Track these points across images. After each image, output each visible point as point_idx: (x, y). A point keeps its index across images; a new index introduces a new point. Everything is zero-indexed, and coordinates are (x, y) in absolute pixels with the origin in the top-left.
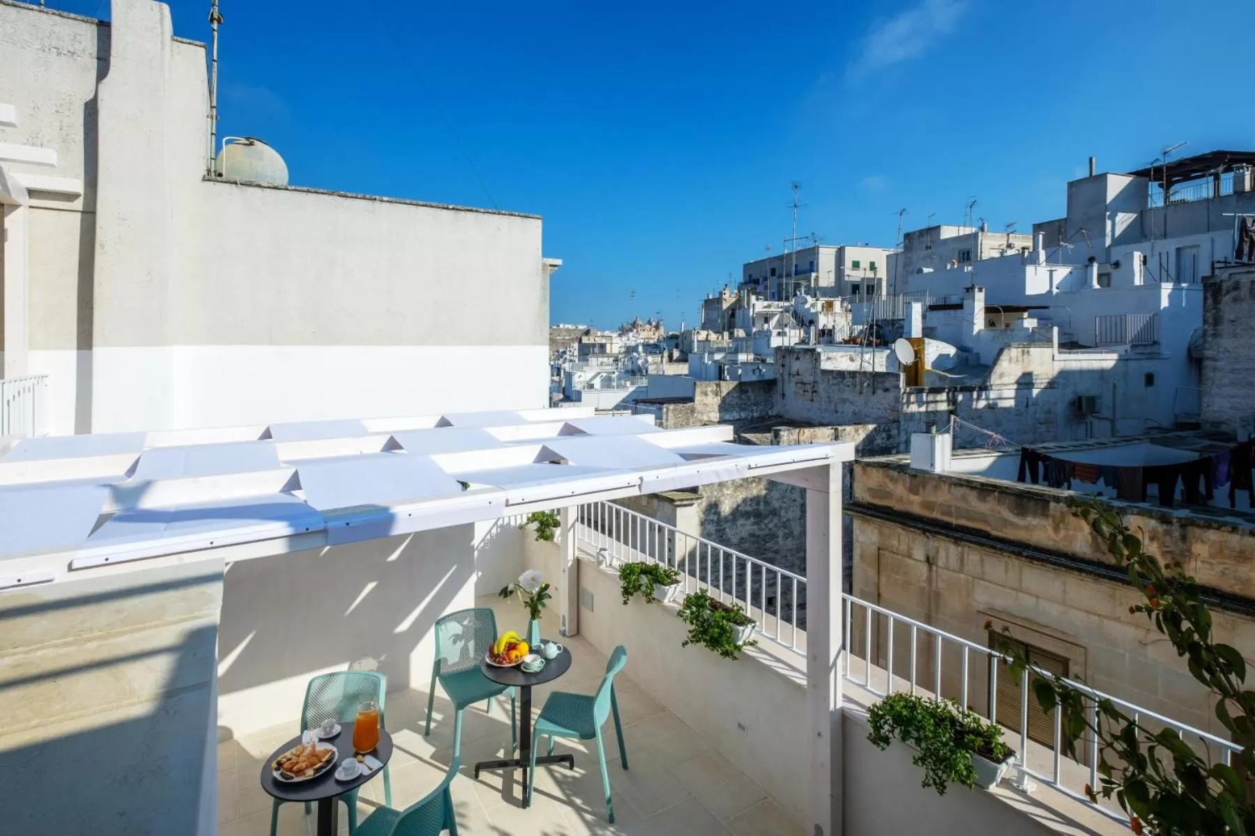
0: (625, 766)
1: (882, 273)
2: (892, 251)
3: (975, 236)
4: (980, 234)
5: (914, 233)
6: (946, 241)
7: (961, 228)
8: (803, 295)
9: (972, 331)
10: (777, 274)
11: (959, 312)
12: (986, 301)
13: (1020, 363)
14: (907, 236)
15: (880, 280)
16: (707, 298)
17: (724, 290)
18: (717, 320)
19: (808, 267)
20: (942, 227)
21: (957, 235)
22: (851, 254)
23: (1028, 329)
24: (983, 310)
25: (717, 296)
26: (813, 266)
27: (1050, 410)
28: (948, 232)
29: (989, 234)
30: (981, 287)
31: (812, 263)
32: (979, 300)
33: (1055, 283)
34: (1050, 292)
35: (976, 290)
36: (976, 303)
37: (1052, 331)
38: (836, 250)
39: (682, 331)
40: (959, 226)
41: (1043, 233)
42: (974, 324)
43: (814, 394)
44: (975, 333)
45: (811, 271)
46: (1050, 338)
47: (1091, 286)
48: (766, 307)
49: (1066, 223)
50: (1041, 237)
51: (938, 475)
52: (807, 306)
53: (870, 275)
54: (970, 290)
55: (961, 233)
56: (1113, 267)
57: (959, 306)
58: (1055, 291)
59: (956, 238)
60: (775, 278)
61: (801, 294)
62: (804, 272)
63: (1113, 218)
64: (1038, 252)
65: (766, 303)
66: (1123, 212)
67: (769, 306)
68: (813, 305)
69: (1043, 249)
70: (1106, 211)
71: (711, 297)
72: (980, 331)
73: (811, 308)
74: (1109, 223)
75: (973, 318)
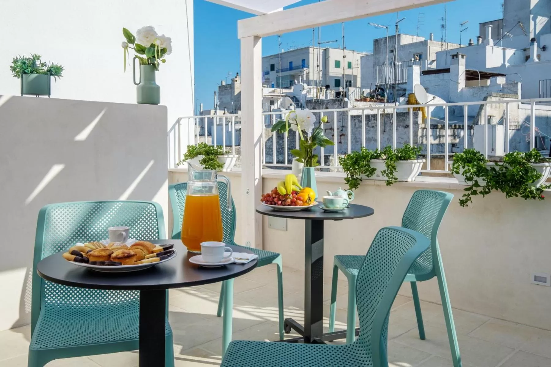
0: (422, 337)
1: (357, 71)
2: (364, 54)
3: (424, 43)
4: (429, 41)
5: (381, 39)
6: (404, 46)
7: (415, 37)
8: (301, 83)
9: (457, 89)
10: (275, 69)
11: (446, 75)
12: (467, 66)
13: (498, 109)
14: (376, 42)
15: (355, 77)
16: (221, 85)
17: (236, 77)
18: (231, 103)
19: (301, 63)
20: (401, 35)
21: (411, 42)
22: (335, 54)
23: (500, 85)
24: (465, 72)
25: (230, 82)
26: (304, 64)
27: (516, 146)
28: (406, 40)
29: (435, 42)
30: (463, 54)
31: (303, 61)
32: (462, 65)
33: (507, 58)
34: (504, 65)
35: (460, 56)
36: (460, 66)
37: (517, 86)
38: (323, 50)
39: (202, 111)
40: (413, 36)
41: (492, 26)
42: (458, 83)
43: (342, 137)
44: (459, 90)
45: (303, 66)
46: (516, 92)
47: (533, 60)
48: (270, 93)
49: (503, 22)
50: (490, 28)
51: (499, 157)
52: (304, 92)
53: (348, 72)
54: (455, 57)
55: (415, 41)
56: (542, 50)
57: (447, 71)
58: (507, 64)
59: (412, 44)
60: (274, 72)
61: (299, 82)
62: (297, 68)
63: (535, 19)
64: (489, 40)
65: (271, 89)
66: (541, 16)
67: (273, 92)
68: (309, 92)
69: (491, 38)
70: (530, 14)
71: (224, 84)
72: (462, 89)
73: (308, 94)
74: (532, 23)
75: (458, 79)
